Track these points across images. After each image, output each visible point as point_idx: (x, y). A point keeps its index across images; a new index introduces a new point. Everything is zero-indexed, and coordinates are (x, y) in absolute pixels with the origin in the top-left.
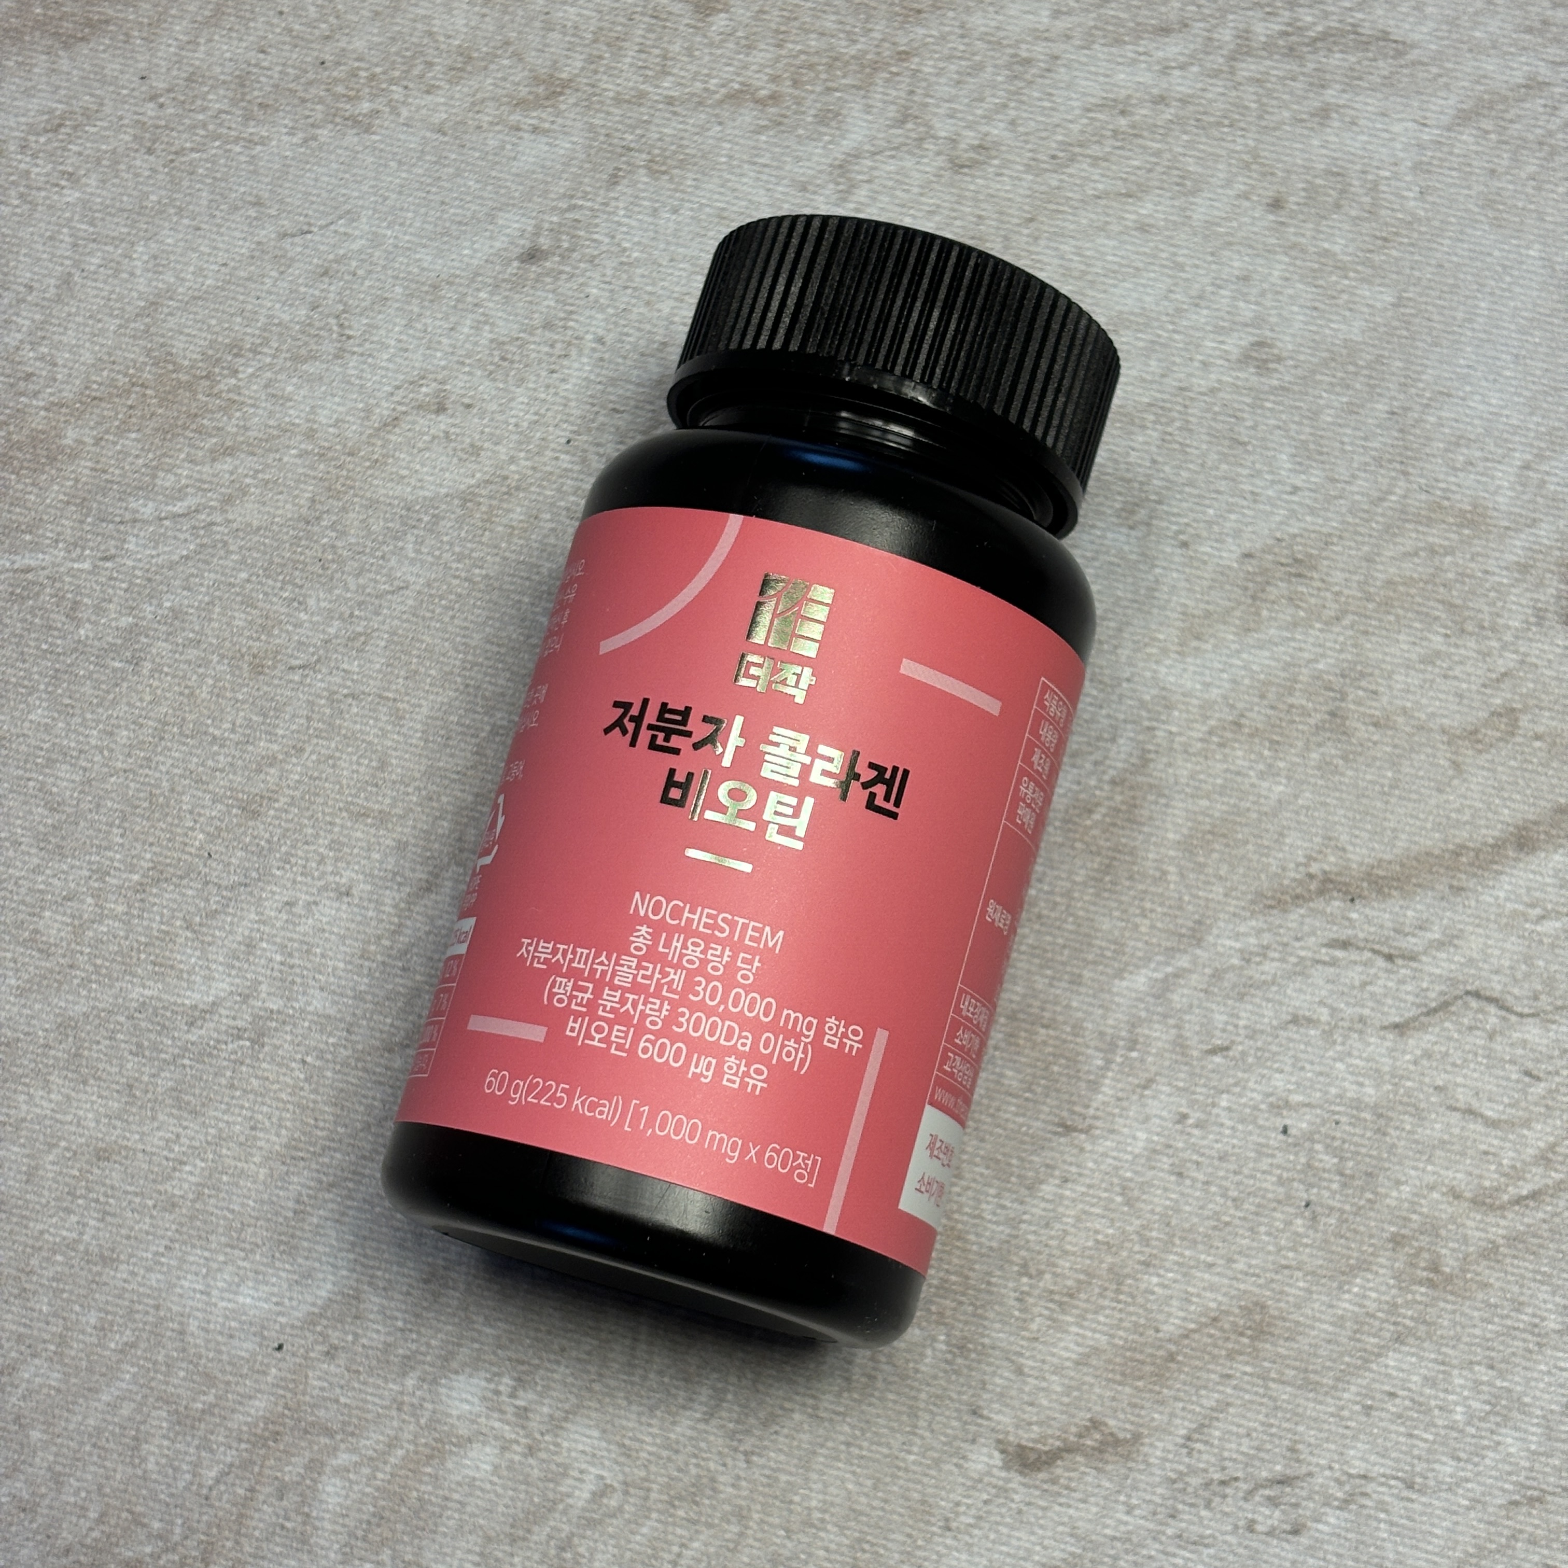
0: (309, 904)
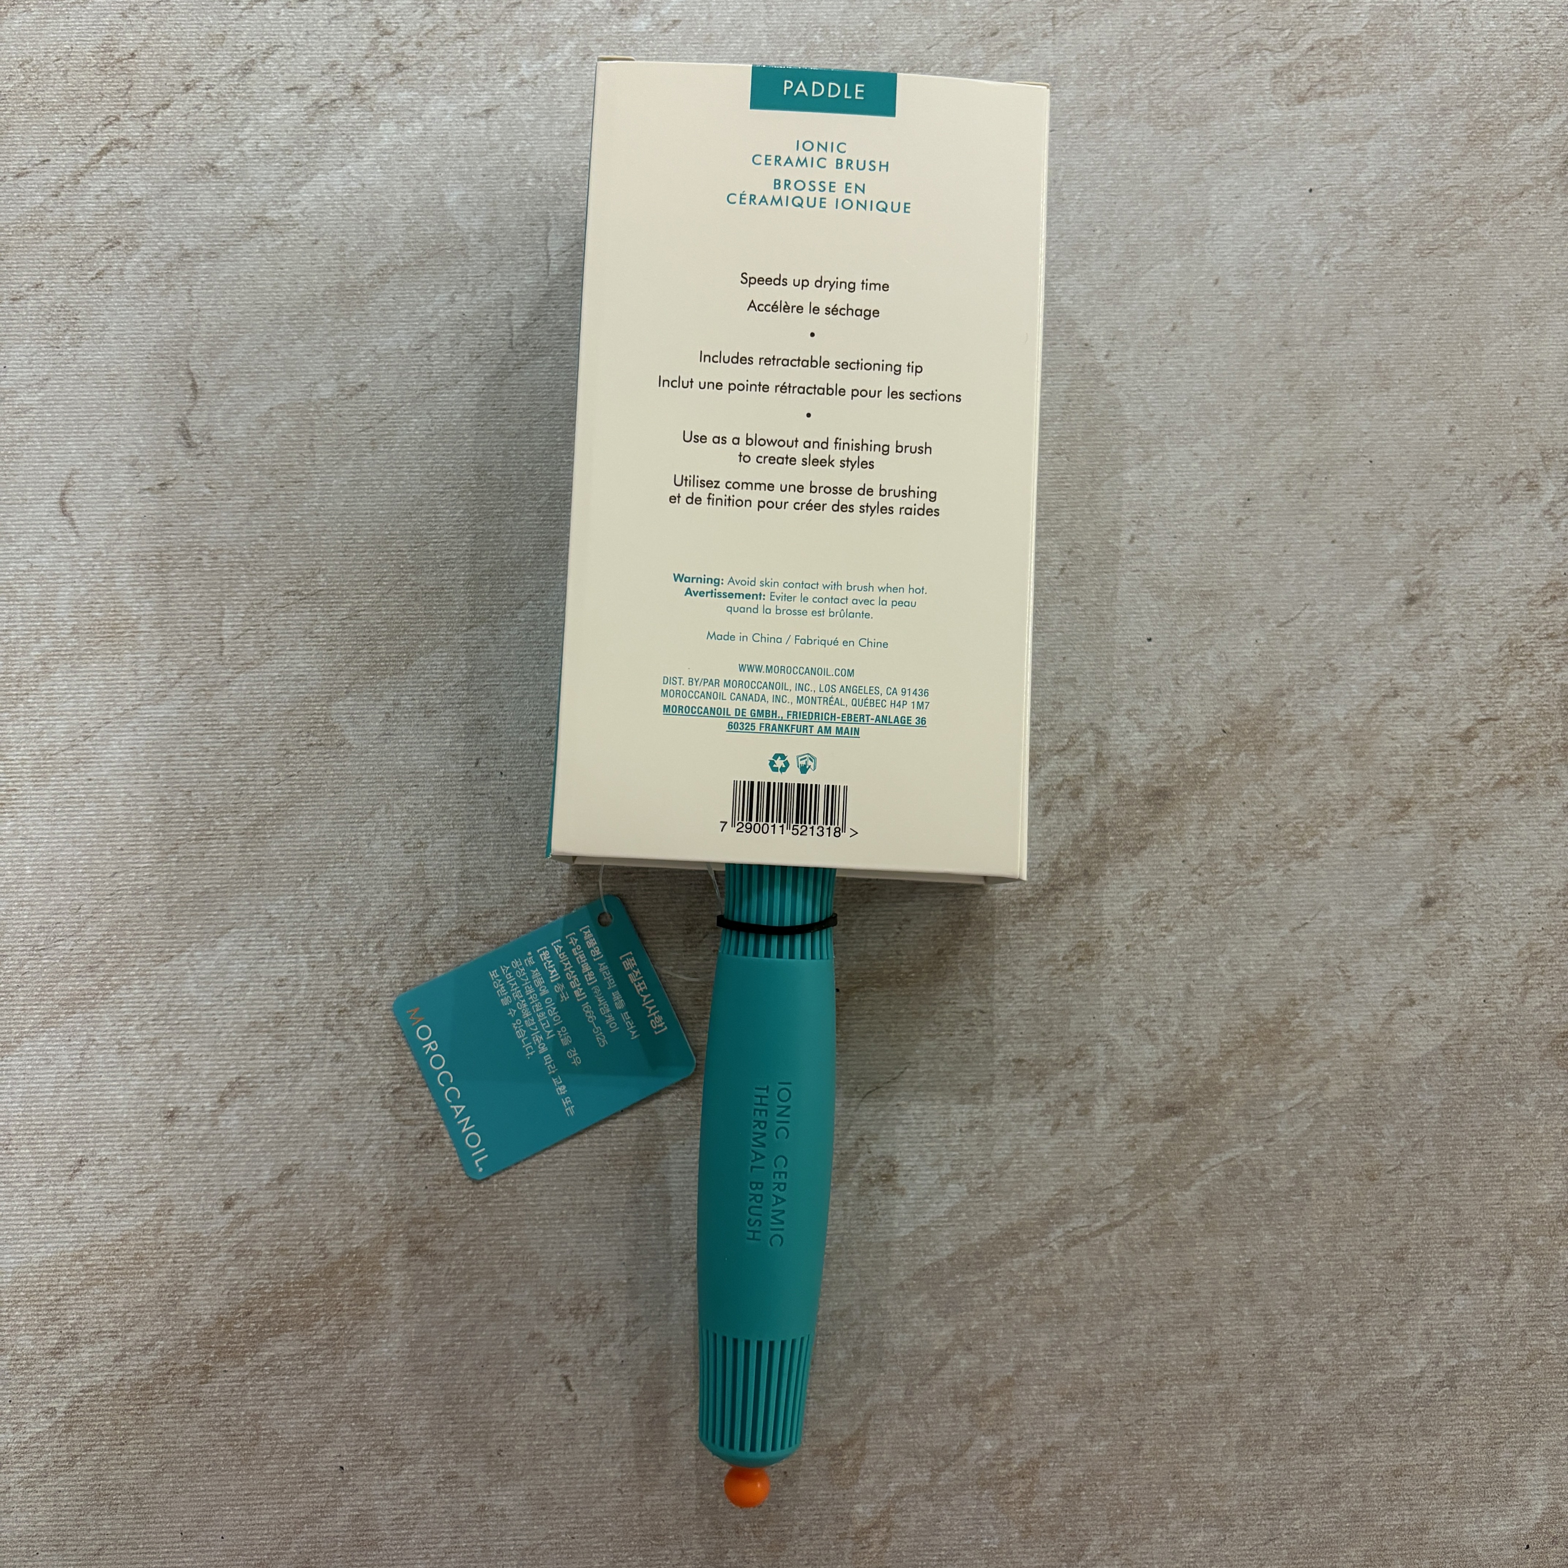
0: (1449, 1301)
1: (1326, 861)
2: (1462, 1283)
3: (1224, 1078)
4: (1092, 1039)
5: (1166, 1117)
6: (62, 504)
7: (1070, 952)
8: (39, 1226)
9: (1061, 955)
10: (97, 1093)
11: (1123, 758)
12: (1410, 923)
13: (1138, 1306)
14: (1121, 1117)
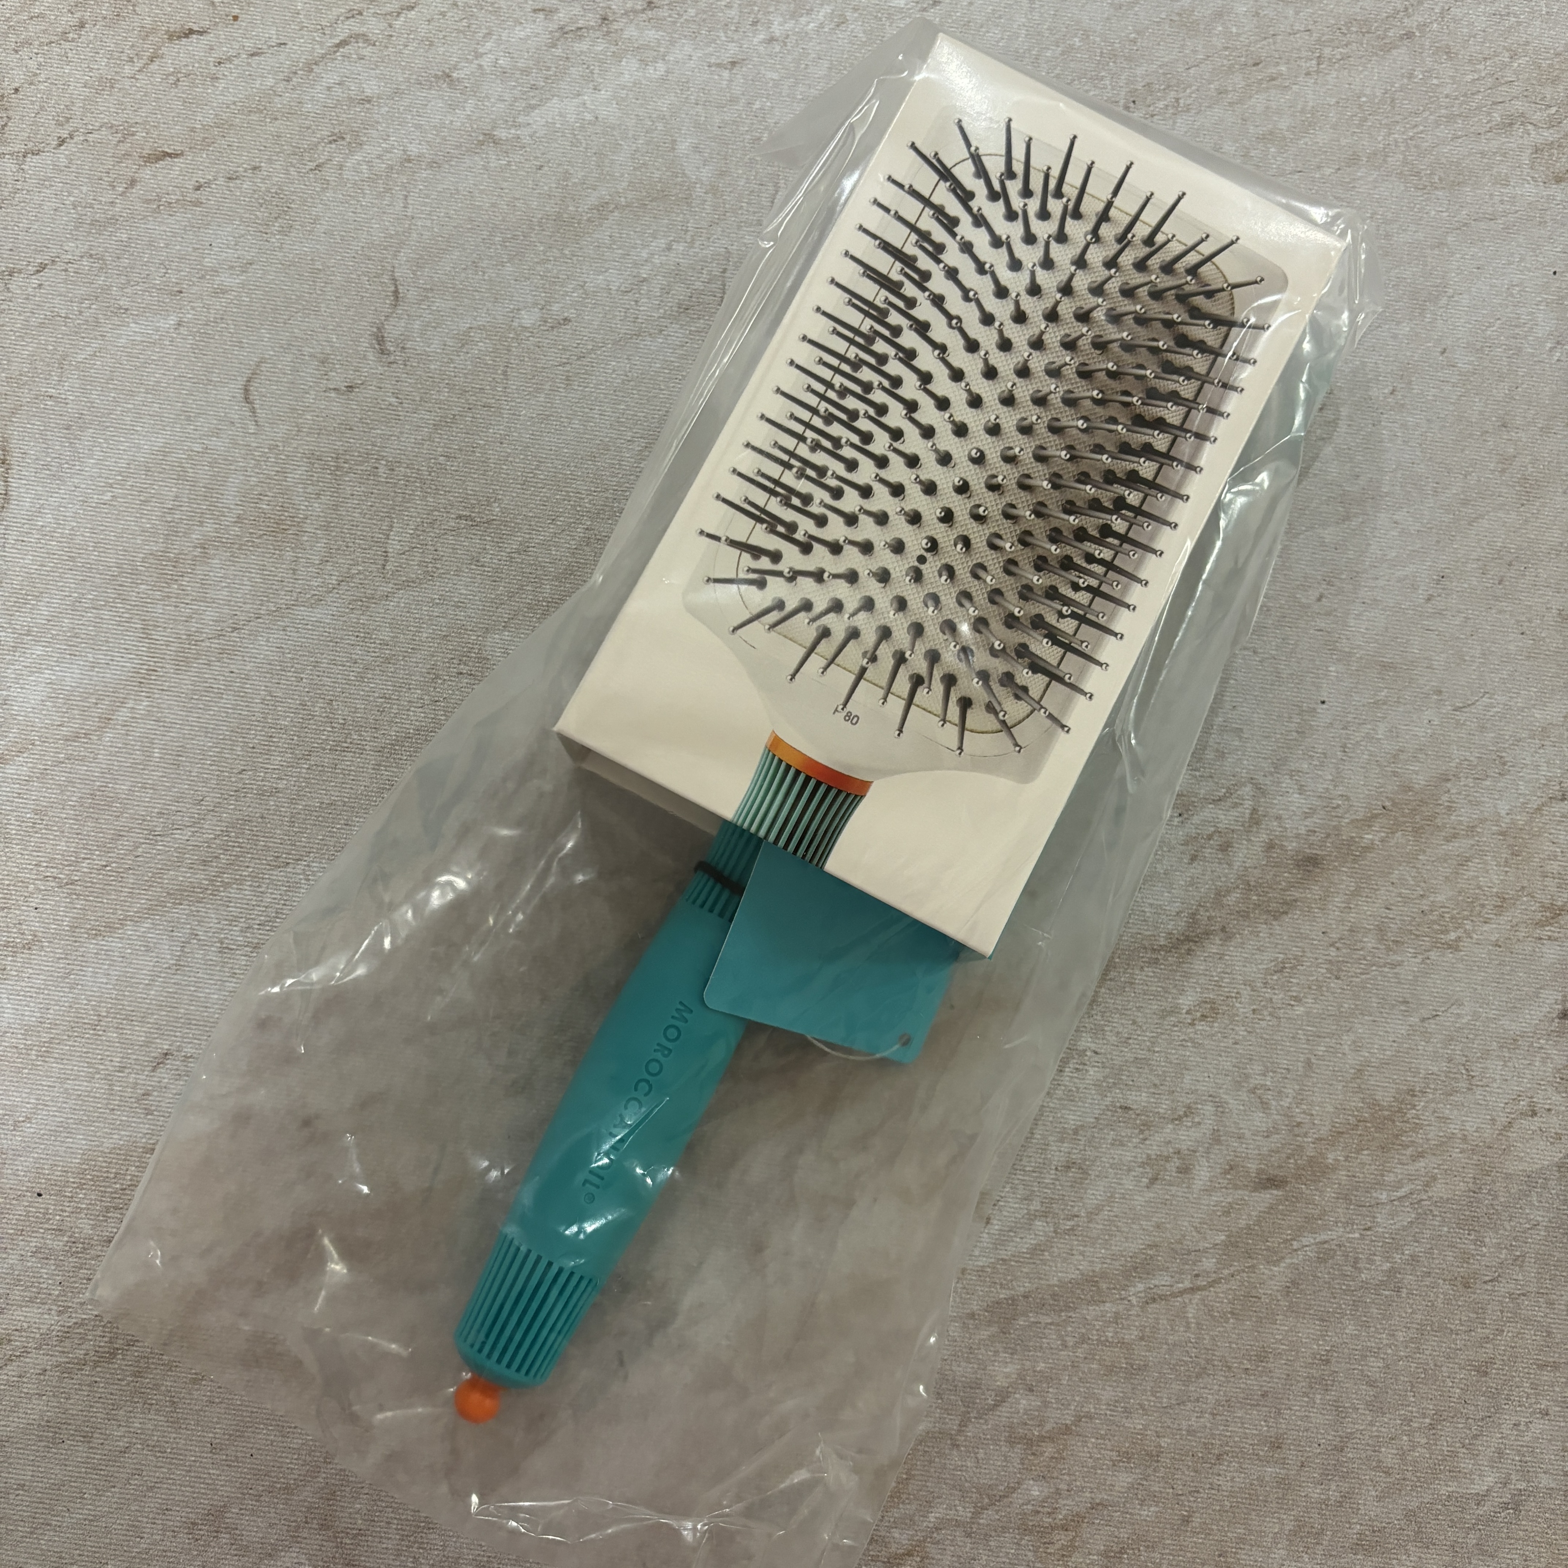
0: (1527, 1423)
1: (1466, 955)
2: (1542, 1407)
3: (1330, 1158)
4: (1204, 1098)
5: (1265, 1188)
6: (246, 391)
7: (1194, 1006)
8: (115, 1112)
9: (1186, 1008)
10: (193, 989)
11: (1279, 818)
12: (1544, 1032)
13: (1209, 1375)
14: (1221, 1181)
